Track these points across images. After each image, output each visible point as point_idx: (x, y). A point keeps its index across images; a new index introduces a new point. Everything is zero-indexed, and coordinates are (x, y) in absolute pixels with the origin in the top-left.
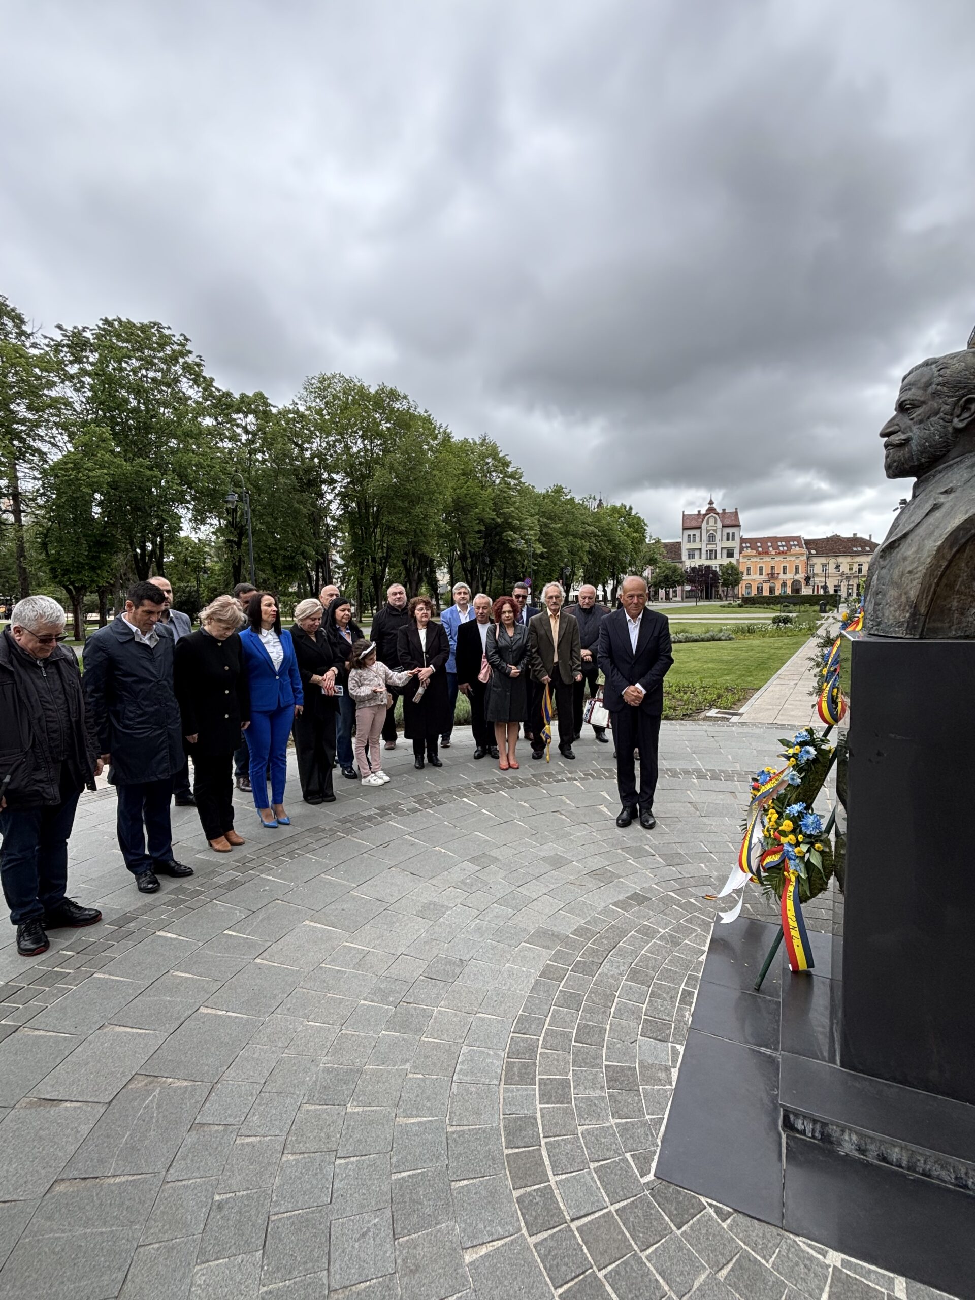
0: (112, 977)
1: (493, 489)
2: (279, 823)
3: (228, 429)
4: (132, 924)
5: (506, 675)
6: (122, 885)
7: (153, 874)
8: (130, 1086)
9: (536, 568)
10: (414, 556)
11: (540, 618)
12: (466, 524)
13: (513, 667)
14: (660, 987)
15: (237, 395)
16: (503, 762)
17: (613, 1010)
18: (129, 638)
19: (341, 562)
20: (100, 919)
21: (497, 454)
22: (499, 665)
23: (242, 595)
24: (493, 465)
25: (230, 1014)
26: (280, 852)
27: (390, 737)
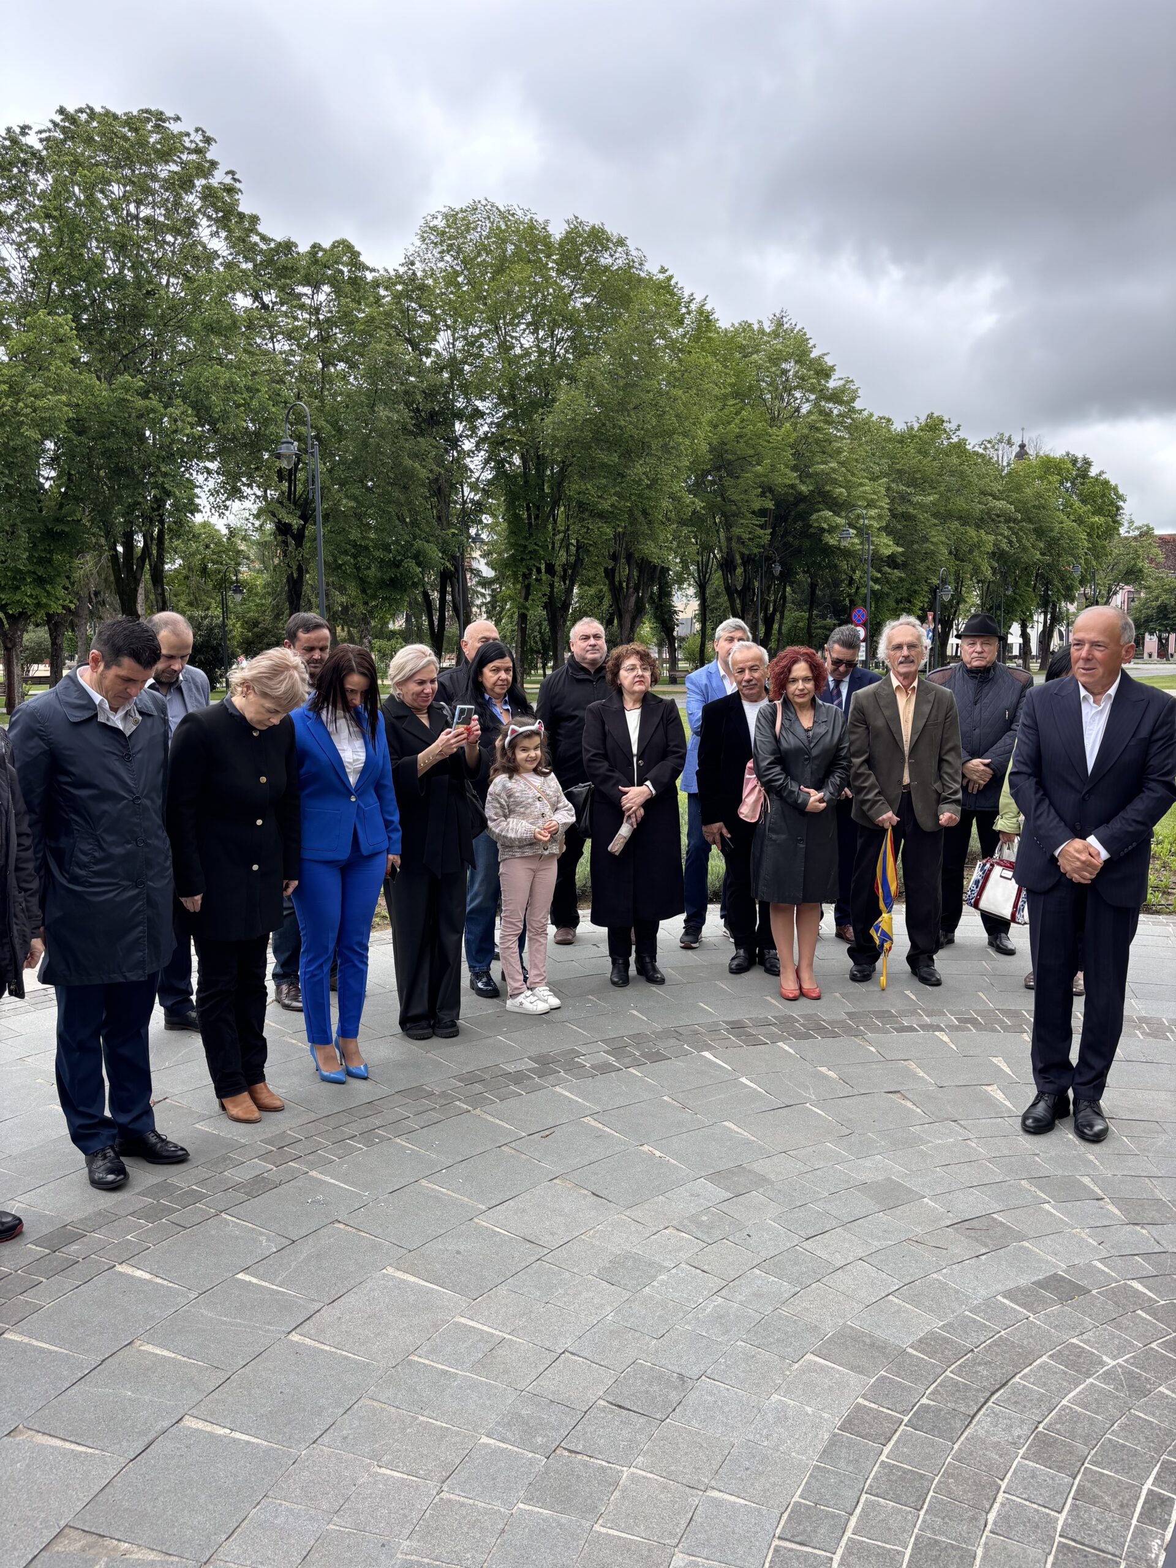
0: (35, 1343)
1: (794, 425)
2: (349, 1074)
3: (286, 315)
4: (74, 1247)
5: (799, 809)
6: (62, 1173)
7: (117, 1156)
8: (58, 1548)
9: (877, 587)
10: (629, 563)
11: (875, 695)
12: (735, 497)
13: (812, 791)
14: (1097, 1480)
15: (303, 248)
16: (789, 984)
17: (992, 1517)
18: (87, 714)
19: (488, 573)
20: (20, 1233)
21: (806, 352)
22: (783, 787)
23: (302, 635)
24: (795, 375)
25: (237, 1435)
26: (348, 1131)
27: (565, 917)
